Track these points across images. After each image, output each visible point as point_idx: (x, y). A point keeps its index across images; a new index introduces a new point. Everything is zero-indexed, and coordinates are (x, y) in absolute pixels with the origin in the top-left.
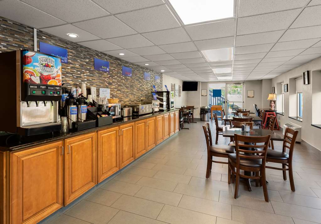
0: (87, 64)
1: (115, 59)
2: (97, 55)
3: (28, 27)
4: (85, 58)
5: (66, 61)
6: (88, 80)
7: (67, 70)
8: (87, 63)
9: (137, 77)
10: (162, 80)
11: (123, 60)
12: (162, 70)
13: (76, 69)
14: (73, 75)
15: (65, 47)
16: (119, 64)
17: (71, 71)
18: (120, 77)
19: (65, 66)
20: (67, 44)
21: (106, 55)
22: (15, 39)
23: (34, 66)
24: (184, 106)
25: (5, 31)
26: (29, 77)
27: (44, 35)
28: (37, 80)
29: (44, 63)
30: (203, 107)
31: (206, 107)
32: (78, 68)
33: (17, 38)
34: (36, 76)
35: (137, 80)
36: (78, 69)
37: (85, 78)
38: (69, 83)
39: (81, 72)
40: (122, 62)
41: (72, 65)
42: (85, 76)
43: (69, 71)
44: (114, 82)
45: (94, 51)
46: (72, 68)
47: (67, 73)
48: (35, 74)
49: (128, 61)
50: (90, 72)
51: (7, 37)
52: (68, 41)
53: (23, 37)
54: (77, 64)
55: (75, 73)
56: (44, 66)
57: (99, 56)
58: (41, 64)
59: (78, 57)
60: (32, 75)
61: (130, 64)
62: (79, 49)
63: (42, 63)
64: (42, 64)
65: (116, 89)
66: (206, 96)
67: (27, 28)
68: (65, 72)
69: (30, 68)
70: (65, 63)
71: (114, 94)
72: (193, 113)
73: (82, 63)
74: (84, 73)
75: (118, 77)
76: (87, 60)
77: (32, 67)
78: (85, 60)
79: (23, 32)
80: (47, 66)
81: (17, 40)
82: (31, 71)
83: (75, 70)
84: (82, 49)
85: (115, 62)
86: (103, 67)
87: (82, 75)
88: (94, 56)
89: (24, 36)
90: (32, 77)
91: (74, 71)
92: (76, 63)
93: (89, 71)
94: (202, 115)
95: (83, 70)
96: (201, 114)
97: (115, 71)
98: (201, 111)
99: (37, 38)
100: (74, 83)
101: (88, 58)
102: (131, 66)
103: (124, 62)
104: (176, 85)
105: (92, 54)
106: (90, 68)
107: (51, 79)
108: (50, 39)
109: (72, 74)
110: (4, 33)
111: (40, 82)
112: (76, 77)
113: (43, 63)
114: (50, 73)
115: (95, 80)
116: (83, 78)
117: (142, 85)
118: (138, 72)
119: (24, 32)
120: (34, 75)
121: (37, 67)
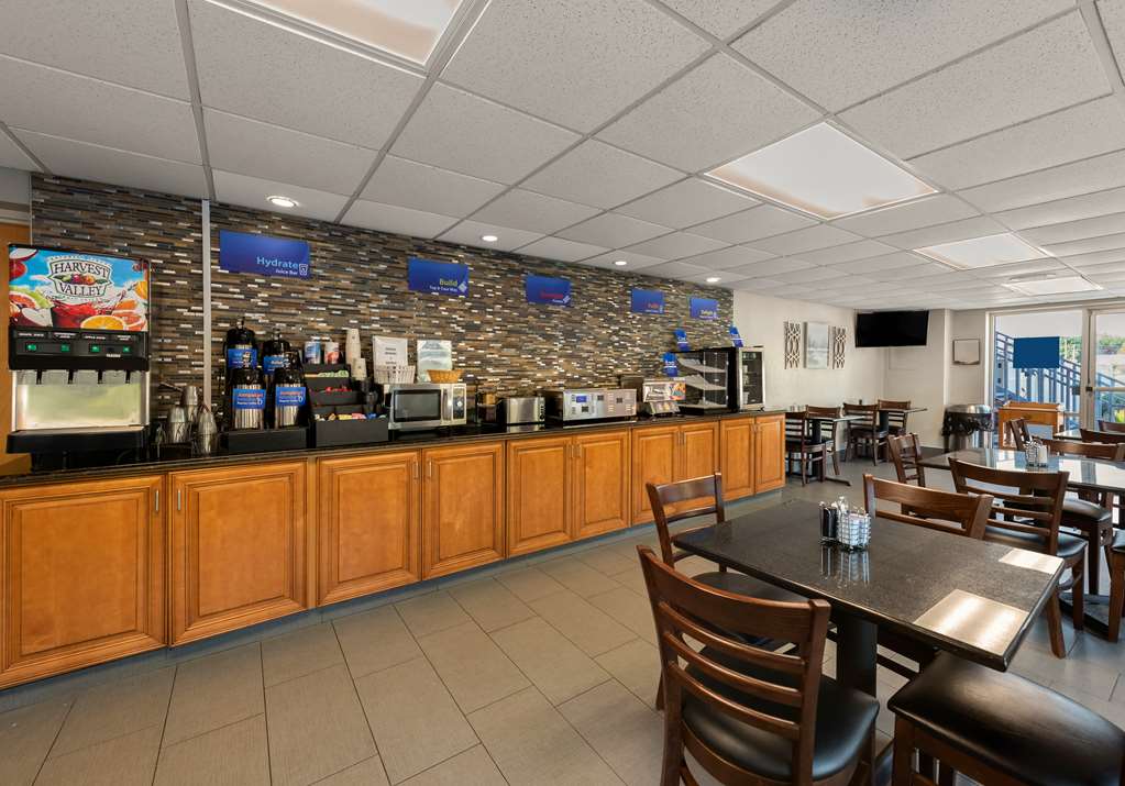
0: (381, 278)
1: (496, 257)
2: (421, 250)
3: (187, 199)
4: (371, 261)
5: (304, 272)
6: (383, 319)
7: (308, 295)
8: (380, 273)
9: (597, 304)
10: (732, 313)
11: (529, 258)
12: (710, 277)
13: (339, 291)
14: (331, 306)
15: (301, 236)
16: (511, 270)
17: (322, 298)
18: (512, 308)
19: (301, 285)
20: (312, 229)
21: (456, 247)
22: (151, 232)
23: (33, 284)
24: (861, 401)
25: (125, 215)
26: (17, 310)
27: (234, 213)
28: (42, 318)
29: (68, 275)
30: (958, 406)
31: (973, 408)
32: (347, 290)
33: (155, 228)
34: (37, 306)
35: (596, 314)
36: (348, 292)
37: (374, 314)
38: (316, 327)
39: (359, 298)
40: (524, 263)
41: (327, 282)
42: (373, 310)
43: (317, 297)
44: (489, 323)
45: (408, 240)
46: (326, 288)
47: (310, 302)
48: (35, 302)
49: (555, 259)
50: (393, 297)
51: (129, 229)
52: (315, 221)
53: (174, 225)
54: (345, 279)
55: (333, 301)
56: (68, 281)
57: (429, 252)
58: (56, 277)
59: (350, 260)
60: (24, 306)
61: (560, 268)
62: (352, 239)
63: (60, 274)
64: (61, 278)
65: (496, 341)
66: (977, 363)
67: (184, 203)
68: (303, 301)
69: (20, 287)
70: (303, 278)
71: (488, 356)
72: (904, 426)
73: (360, 274)
74: (369, 302)
75: (504, 307)
76: (383, 267)
77: (26, 287)
78: (375, 267)
79: (170, 212)
80: (79, 280)
81: (157, 233)
82: (23, 295)
83: (338, 294)
84: (362, 236)
85: (496, 265)
86: (441, 281)
87: (361, 307)
88: (408, 252)
89: (177, 221)
90: (23, 310)
91: (334, 296)
92: (341, 276)
93: (390, 294)
94: (951, 438)
95: (365, 294)
96: (945, 433)
97: (495, 290)
98: (946, 421)
99: (211, 222)
100: (331, 327)
101: (385, 261)
102: (570, 271)
103: (537, 262)
104: (809, 325)
105: (399, 248)
106: (393, 288)
107: (94, 314)
108: (255, 222)
109: (323, 304)
110: (119, 221)
111: (51, 323)
112: (339, 313)
113: (63, 274)
114: (89, 300)
115: (411, 318)
116: (364, 314)
117: (621, 329)
118: (604, 289)
119: (176, 213)
120: (32, 305)
121: (43, 284)
